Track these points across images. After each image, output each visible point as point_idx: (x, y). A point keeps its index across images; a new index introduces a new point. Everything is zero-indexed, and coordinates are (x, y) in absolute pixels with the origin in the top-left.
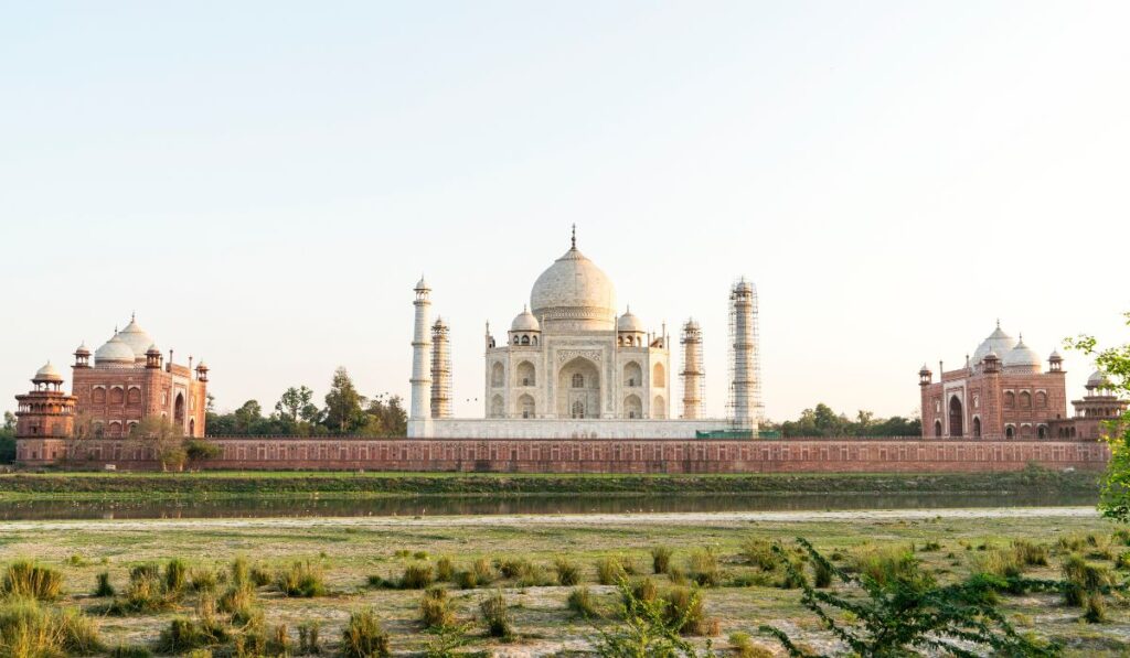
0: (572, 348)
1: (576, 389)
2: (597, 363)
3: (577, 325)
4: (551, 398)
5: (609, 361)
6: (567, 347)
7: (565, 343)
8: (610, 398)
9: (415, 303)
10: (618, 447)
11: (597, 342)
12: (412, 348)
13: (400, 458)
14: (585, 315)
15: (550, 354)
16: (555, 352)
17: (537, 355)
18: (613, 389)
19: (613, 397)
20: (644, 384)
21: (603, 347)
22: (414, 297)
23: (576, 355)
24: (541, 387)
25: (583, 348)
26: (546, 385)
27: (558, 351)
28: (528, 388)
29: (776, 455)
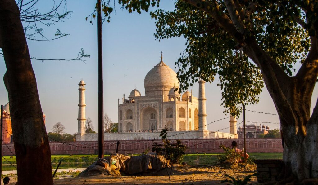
0: (146, 103)
1: (152, 119)
2: (155, 109)
3: (156, 93)
4: (138, 124)
5: (160, 108)
6: (144, 103)
7: (143, 101)
8: (160, 123)
9: (79, 89)
10: (146, 143)
11: (155, 100)
12: (78, 107)
13: (69, 149)
14: (159, 89)
15: (138, 106)
16: (140, 105)
17: (133, 107)
18: (162, 119)
19: (162, 123)
20: (174, 117)
21: (157, 102)
22: (79, 87)
23: (148, 106)
24: (135, 119)
25: (150, 103)
26: (136, 118)
27: (141, 104)
28: (130, 120)
29: (209, 146)
